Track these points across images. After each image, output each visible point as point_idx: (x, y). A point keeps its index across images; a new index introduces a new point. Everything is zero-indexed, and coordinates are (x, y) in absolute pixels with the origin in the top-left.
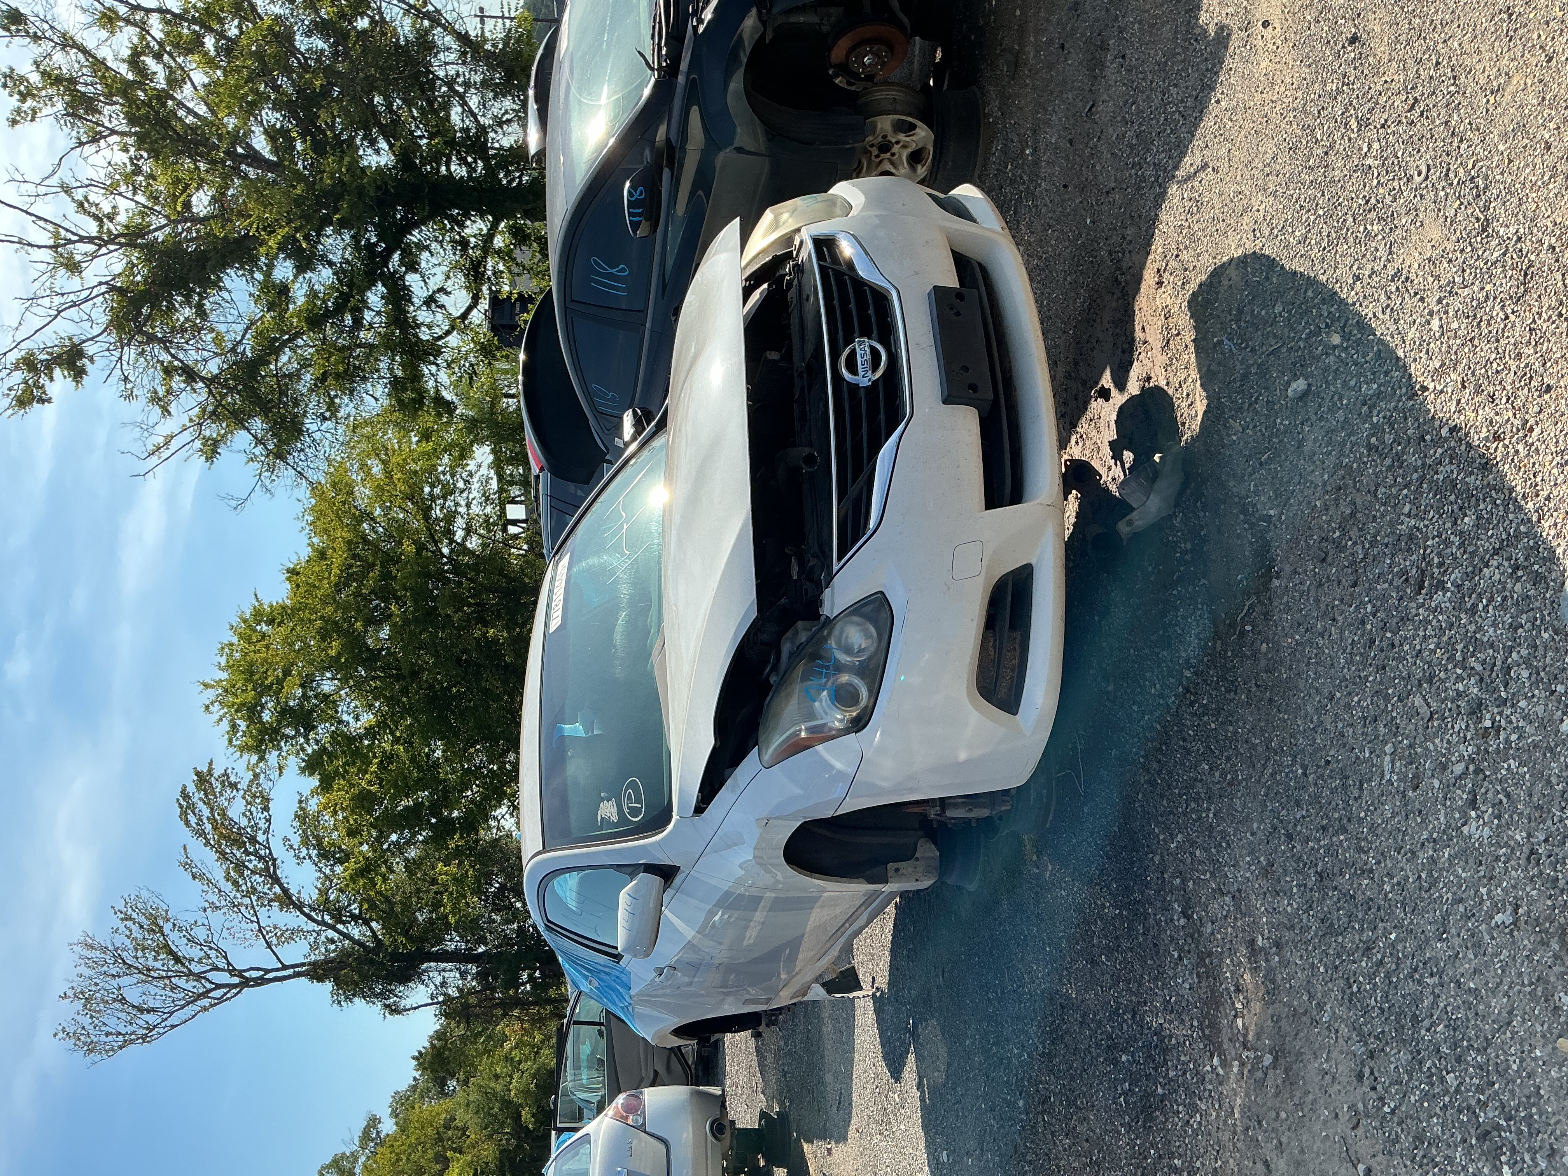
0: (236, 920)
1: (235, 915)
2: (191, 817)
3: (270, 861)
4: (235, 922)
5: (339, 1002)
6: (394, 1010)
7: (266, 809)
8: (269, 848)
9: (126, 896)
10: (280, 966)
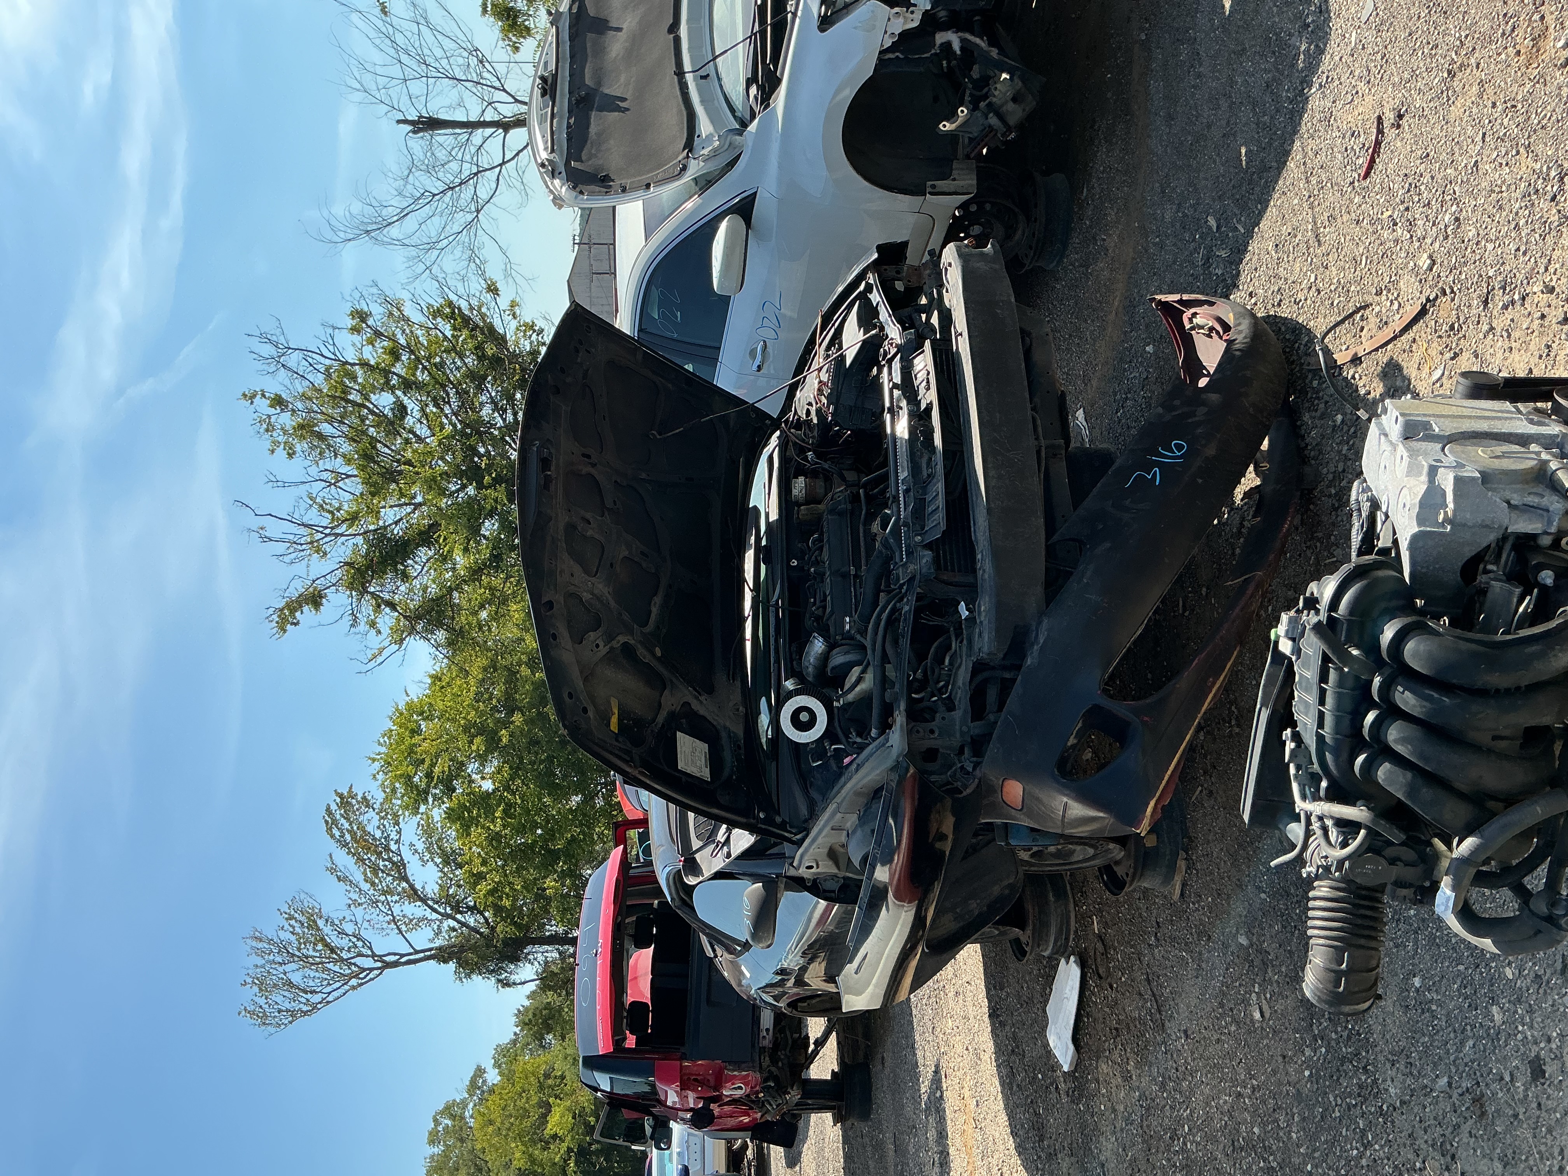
0: (375, 914)
1: (373, 910)
2: (335, 830)
3: (401, 864)
4: (374, 916)
5: (461, 979)
6: (506, 984)
7: (397, 823)
8: (400, 855)
9: (288, 900)
10: (412, 951)
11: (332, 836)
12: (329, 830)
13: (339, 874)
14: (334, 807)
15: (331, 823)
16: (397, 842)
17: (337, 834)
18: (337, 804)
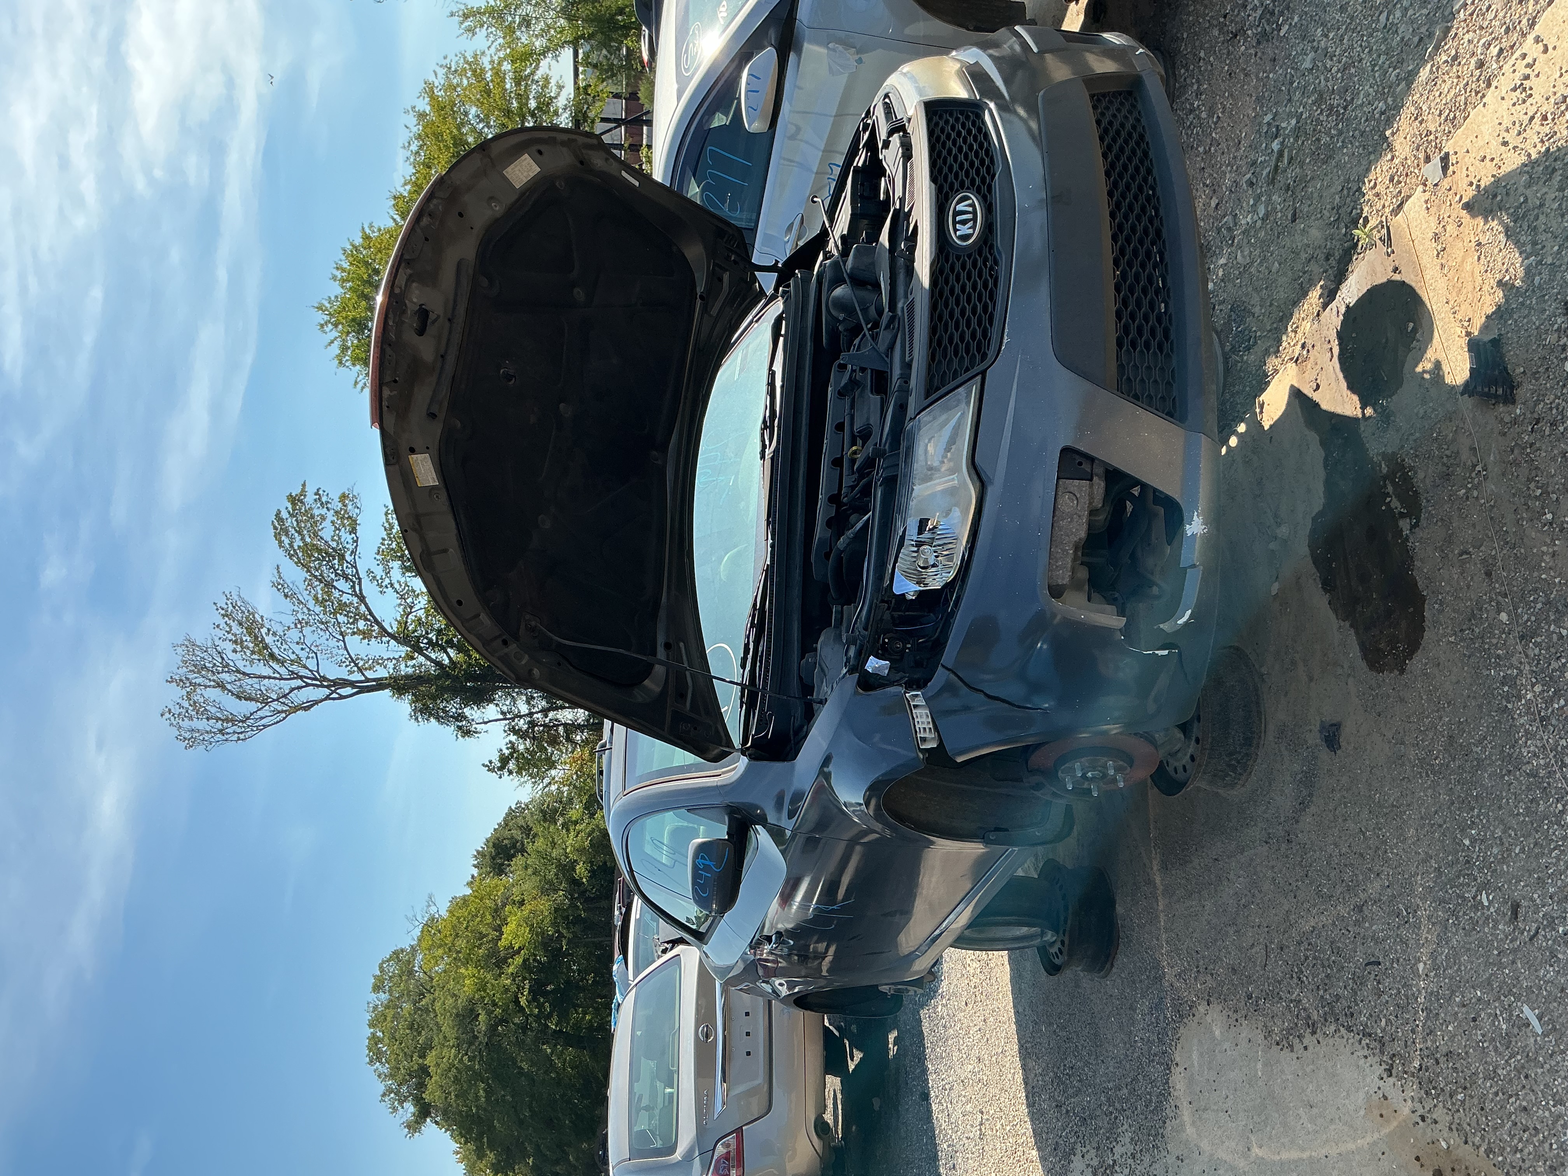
0: (325, 637)
1: (322, 633)
2: (283, 538)
3: (355, 580)
4: (323, 640)
5: (416, 719)
6: (467, 733)
7: (353, 531)
8: (356, 567)
9: (227, 593)
10: (363, 678)
11: (281, 542)
12: (277, 536)
13: (286, 591)
14: (284, 515)
15: (280, 531)
16: (353, 553)
17: (286, 541)
18: (289, 512)
